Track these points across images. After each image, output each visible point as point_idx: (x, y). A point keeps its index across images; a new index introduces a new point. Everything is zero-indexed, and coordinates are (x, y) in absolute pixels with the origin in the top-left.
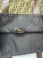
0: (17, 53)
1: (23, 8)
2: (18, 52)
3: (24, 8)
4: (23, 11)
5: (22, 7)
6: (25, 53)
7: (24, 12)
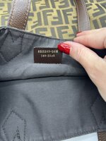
0: (42, 136)
1: (52, 11)
2: (44, 134)
3: (55, 10)
4: (54, 18)
5: (51, 8)
6: (66, 134)
7: (57, 20)
